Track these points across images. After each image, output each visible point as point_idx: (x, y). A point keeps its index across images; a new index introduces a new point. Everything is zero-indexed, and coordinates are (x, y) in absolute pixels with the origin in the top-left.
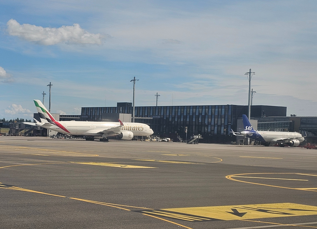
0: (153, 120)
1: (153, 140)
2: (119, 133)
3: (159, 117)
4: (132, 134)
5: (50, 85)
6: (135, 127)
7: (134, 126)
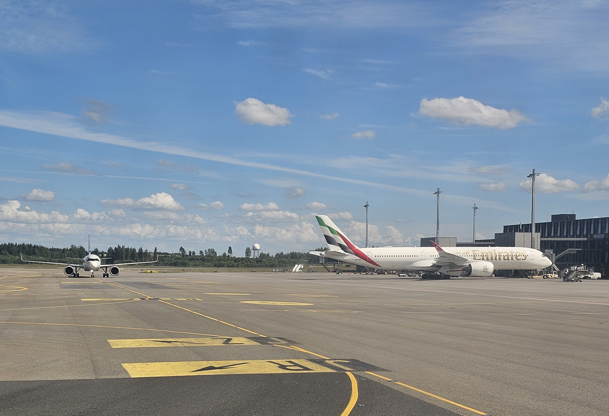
0: (587, 241)
1: (550, 277)
2: (465, 264)
3: (603, 236)
4: (490, 267)
5: (438, 193)
6: (510, 254)
7: (508, 253)
